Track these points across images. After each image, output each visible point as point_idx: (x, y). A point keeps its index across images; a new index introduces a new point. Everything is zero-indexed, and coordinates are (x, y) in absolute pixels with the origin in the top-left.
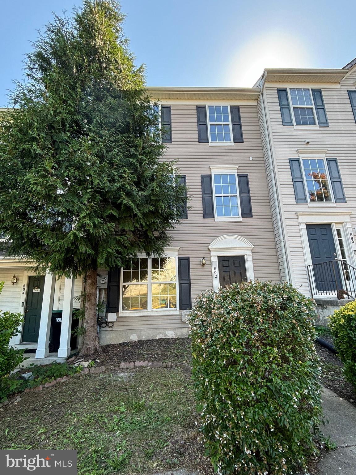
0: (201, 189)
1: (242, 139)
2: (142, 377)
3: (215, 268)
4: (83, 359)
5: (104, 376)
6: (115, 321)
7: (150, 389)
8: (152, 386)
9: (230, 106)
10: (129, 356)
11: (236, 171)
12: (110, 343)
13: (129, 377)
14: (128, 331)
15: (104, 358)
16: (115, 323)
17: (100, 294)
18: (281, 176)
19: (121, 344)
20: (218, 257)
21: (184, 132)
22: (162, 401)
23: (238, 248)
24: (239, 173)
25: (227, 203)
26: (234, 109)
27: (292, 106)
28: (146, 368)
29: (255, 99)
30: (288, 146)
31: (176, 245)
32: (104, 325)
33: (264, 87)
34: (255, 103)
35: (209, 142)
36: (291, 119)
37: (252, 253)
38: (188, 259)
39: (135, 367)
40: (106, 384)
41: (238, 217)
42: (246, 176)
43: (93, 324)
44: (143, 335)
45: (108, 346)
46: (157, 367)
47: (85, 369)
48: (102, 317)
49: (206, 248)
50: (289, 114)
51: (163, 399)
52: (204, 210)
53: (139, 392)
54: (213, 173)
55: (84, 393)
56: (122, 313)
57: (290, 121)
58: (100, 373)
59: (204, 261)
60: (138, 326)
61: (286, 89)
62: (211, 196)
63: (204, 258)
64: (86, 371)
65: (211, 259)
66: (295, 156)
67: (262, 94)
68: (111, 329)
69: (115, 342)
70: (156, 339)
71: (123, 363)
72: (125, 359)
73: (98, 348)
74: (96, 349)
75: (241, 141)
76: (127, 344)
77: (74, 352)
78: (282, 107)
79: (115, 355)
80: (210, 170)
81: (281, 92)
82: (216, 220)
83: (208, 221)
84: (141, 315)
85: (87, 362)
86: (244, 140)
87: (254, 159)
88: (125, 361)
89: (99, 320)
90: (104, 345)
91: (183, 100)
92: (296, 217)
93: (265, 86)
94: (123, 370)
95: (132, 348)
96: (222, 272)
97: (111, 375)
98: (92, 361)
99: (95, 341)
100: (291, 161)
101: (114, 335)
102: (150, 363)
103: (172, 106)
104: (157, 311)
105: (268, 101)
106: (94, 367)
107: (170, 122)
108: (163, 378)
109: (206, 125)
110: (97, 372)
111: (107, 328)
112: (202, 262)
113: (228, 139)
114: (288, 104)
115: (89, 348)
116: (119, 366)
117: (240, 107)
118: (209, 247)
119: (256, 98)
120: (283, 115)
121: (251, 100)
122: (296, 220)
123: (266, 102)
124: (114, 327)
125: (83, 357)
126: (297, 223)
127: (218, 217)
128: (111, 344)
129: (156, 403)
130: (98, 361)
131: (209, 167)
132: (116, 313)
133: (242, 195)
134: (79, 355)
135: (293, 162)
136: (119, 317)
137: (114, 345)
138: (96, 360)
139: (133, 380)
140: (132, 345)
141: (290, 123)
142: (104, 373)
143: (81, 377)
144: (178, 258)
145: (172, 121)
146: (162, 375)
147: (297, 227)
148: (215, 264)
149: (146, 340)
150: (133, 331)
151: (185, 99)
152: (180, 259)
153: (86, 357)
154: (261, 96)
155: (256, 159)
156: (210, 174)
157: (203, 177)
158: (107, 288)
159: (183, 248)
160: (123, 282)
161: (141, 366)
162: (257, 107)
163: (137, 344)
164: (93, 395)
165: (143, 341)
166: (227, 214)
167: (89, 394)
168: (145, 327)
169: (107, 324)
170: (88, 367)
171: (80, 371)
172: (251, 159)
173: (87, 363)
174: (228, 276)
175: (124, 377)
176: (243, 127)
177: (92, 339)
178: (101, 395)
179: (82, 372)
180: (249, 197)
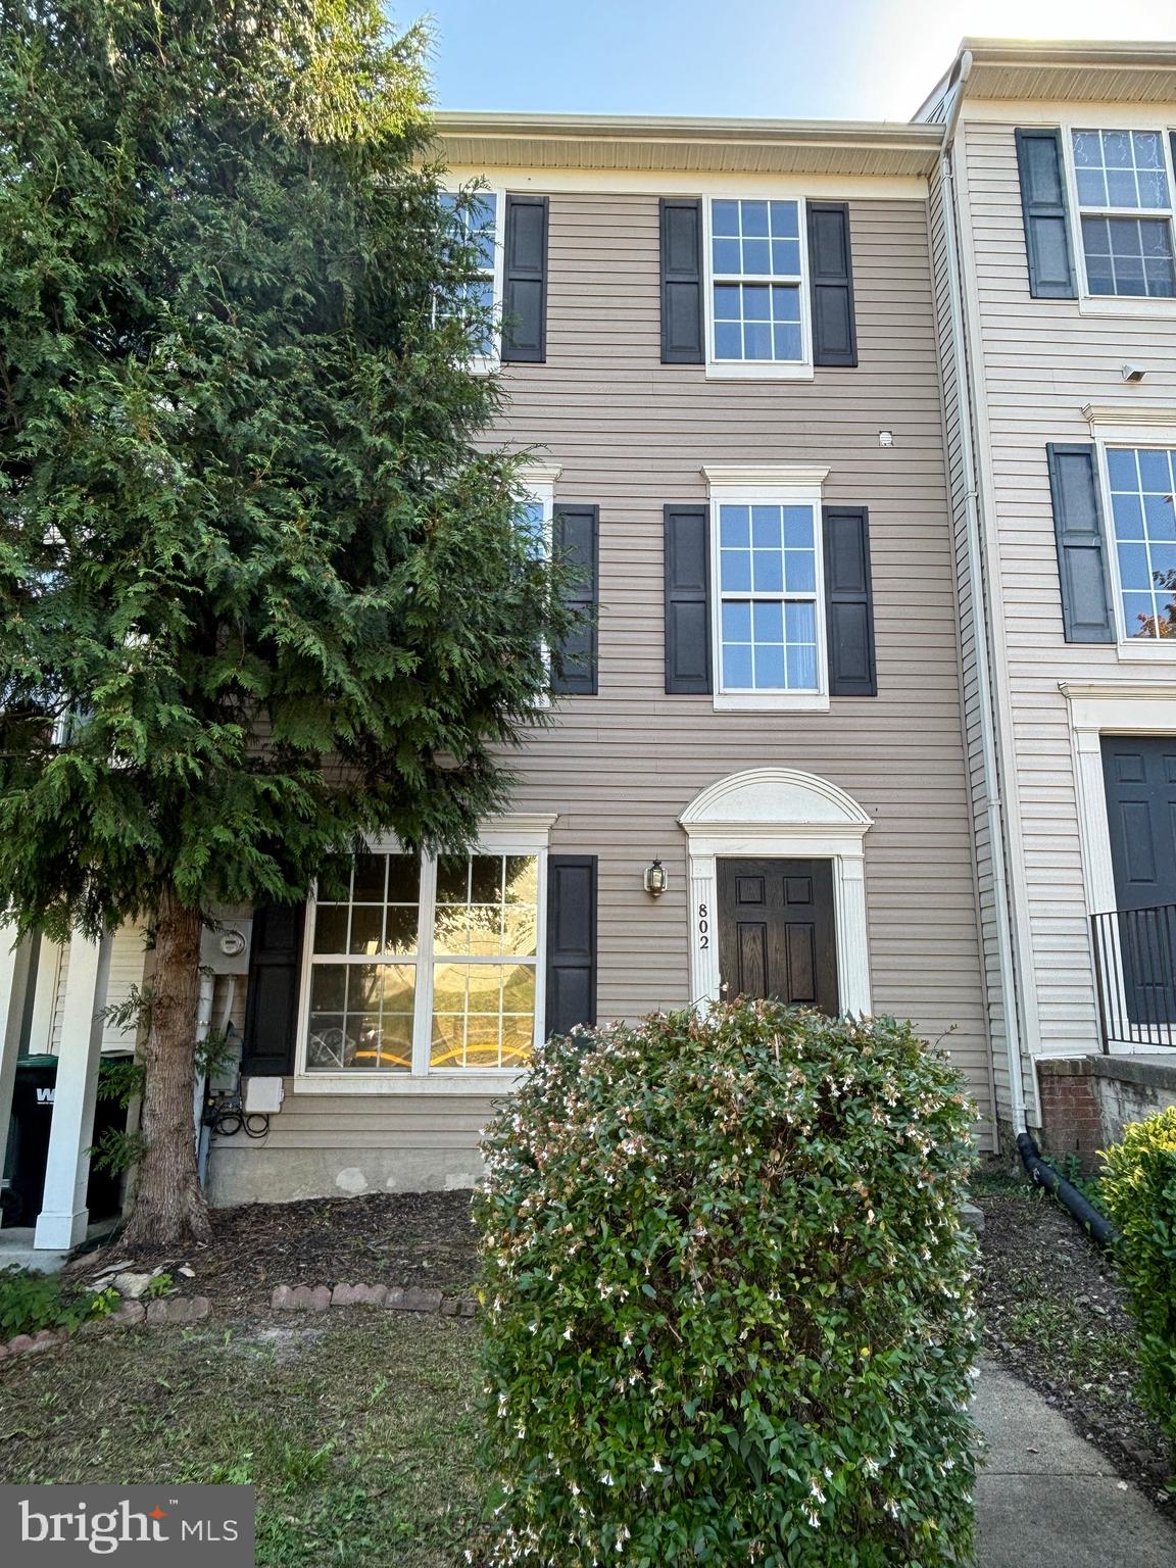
0: (661, 568)
1: (851, 349)
2: (351, 1348)
3: (703, 909)
4: (128, 1264)
5: (200, 1338)
6: (276, 1109)
7: (370, 1402)
8: (377, 1390)
9: (808, 204)
10: (314, 1260)
11: (818, 492)
12: (252, 1200)
13: (299, 1347)
14: (328, 1154)
15: (212, 1263)
16: (273, 1121)
17: (217, 999)
18: (1006, 523)
19: (294, 1208)
20: (718, 859)
21: (601, 314)
22: (403, 1454)
23: (808, 825)
24: (828, 503)
25: (767, 631)
26: (822, 217)
27: (1075, 210)
28: (375, 1311)
29: (919, 175)
30: (1049, 388)
31: (540, 804)
32: (229, 1125)
33: (960, 123)
34: (917, 191)
35: (708, 361)
36: (1069, 269)
37: (865, 848)
38: (589, 865)
39: (333, 1307)
40: (202, 1371)
41: (815, 691)
42: (860, 516)
43: (176, 1121)
44: (391, 1173)
45: (242, 1212)
46: (422, 1312)
47: (128, 1305)
48: (222, 1093)
49: (671, 821)
50: (1061, 250)
51: (410, 1447)
52: (670, 658)
53: (323, 1409)
54: (719, 497)
55: (106, 1401)
56: (307, 1081)
57: (1063, 279)
58: (189, 1323)
59: (657, 875)
60: (368, 1137)
61: (1058, 131)
62: (701, 596)
63: (657, 864)
64: (133, 1313)
65: (687, 869)
66: (1073, 436)
67: (948, 153)
68: (257, 1143)
69: (271, 1197)
70: (440, 1194)
71: (284, 1289)
72: (299, 1269)
73: (194, 1220)
74: (185, 1224)
75: (849, 361)
76: (318, 1205)
77: (101, 1229)
78: (1034, 212)
79: (260, 1253)
80: (705, 483)
81: (1031, 144)
82: (720, 703)
83: (685, 705)
84: (385, 1091)
85: (145, 1276)
86: (861, 355)
87: (899, 442)
88: (293, 1281)
89: (211, 1102)
90: (229, 1205)
91: (605, 173)
92: (1060, 702)
93: (961, 116)
94: (283, 1317)
95: (336, 1224)
96: (732, 924)
97: (227, 1336)
98: (165, 1272)
99: (182, 1189)
100: (1056, 455)
101: (269, 1169)
102: (396, 1295)
103: (552, 198)
104: (451, 1078)
105: (974, 186)
106: (167, 1298)
107: (544, 270)
108: (436, 1356)
109: (699, 284)
110: (176, 1319)
111: (242, 1140)
112: (650, 879)
113: (789, 351)
114: (1061, 202)
115: (159, 1219)
116: (270, 1298)
117: (851, 206)
118: (682, 820)
119: (923, 168)
120: (1035, 247)
121: (902, 175)
122: (1060, 716)
123: (961, 187)
124: (270, 1135)
125: (132, 1253)
126: (1063, 729)
127: (728, 691)
128: (256, 1204)
129: (380, 1461)
130: (189, 1273)
131: (701, 472)
132: (279, 1080)
133: (836, 597)
134: (119, 1244)
135: (1062, 459)
136: (294, 1096)
137: (267, 1207)
138: (182, 1270)
139: (314, 1358)
140: (339, 1213)
141: (1063, 284)
142: (204, 1323)
143: (107, 1338)
144: (551, 858)
145: (551, 265)
146: (434, 1347)
147: (1063, 747)
148: (705, 891)
149: (399, 1192)
150: (347, 1155)
151: (609, 168)
152: (556, 865)
153: (143, 1254)
154: (944, 161)
155: (906, 443)
156: (703, 502)
157: (672, 514)
158: (245, 972)
159: (573, 820)
160: (316, 951)
161: (358, 1305)
162: (927, 209)
163: (362, 1210)
164: (142, 1412)
165: (389, 1196)
166: (770, 678)
167: (124, 1410)
168: (396, 1140)
169: (241, 1122)
170: (145, 1298)
171: (108, 1311)
172: (885, 439)
173: (144, 1279)
174: (759, 943)
175: (280, 1344)
176: (857, 296)
177: (169, 1183)
178: (168, 1417)
179: (117, 1317)
180: (868, 605)
